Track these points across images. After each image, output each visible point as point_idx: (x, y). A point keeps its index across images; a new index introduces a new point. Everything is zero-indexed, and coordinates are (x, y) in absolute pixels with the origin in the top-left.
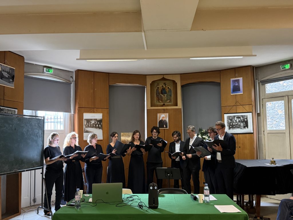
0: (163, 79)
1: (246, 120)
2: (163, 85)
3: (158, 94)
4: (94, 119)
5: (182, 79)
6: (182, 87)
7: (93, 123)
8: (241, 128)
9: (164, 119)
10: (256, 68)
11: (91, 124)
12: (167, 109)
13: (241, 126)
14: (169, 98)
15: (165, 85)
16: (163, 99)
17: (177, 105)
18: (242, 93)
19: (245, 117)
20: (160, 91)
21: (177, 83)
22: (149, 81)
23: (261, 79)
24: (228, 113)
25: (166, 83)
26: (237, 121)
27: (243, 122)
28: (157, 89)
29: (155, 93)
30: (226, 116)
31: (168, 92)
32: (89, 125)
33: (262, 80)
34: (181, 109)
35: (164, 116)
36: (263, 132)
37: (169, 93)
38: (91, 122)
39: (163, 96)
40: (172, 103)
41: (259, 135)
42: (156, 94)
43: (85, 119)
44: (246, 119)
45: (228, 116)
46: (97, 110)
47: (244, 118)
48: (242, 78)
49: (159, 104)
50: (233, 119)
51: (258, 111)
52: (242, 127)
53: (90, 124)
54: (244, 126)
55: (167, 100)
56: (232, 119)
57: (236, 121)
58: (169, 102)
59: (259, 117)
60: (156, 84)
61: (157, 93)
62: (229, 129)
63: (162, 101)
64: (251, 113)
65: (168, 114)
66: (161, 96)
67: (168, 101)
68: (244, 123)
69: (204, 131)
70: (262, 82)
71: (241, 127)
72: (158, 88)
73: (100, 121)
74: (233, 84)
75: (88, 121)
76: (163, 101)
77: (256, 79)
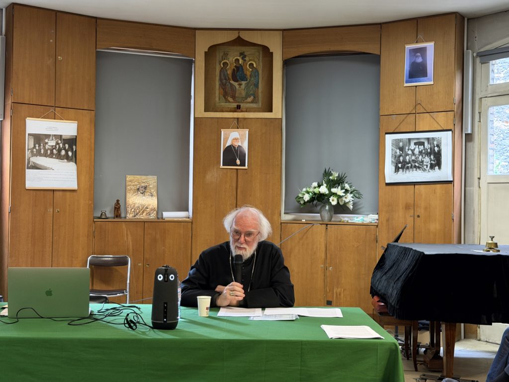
0: (239, 42)
1: (436, 149)
2: (239, 58)
3: (225, 79)
4: (54, 135)
5: (285, 44)
6: (286, 63)
7: (53, 146)
8: (424, 170)
9: (237, 144)
10: (468, 19)
11: (47, 147)
12: (245, 119)
13: (425, 164)
14: (252, 92)
15: (242, 59)
16: (237, 95)
17: (271, 110)
18: (432, 83)
19: (435, 143)
20: (229, 72)
21: (272, 53)
22: (202, 46)
23: (479, 49)
24: (395, 131)
25: (245, 54)
26: (417, 151)
27: (429, 154)
28: (222, 68)
29: (218, 78)
30: (389, 139)
31: (251, 76)
32: (40, 150)
33: (482, 50)
34: (281, 119)
35: (238, 137)
36: (476, 180)
37: (252, 79)
38: (47, 143)
39: (237, 87)
40: (260, 105)
41: (467, 188)
42: (221, 80)
43: (29, 134)
44: (438, 146)
45: (395, 140)
46: (62, 113)
47: (432, 145)
48: (432, 44)
49: (228, 105)
50: (407, 148)
51: (467, 129)
52: (427, 166)
53: (44, 147)
54: (431, 164)
55: (248, 96)
56: (403, 147)
57: (413, 151)
58: (252, 102)
59: (469, 144)
60: (219, 55)
61: (223, 77)
62: (395, 172)
63: (234, 97)
64: (451, 132)
65: (247, 132)
66: (231, 84)
67: (250, 99)
68: (432, 157)
69: (335, 175)
70: (480, 56)
71: (425, 167)
72: (225, 64)
73: (71, 142)
74: (410, 59)
75: (39, 139)
76: (236, 99)
77: (467, 49)
